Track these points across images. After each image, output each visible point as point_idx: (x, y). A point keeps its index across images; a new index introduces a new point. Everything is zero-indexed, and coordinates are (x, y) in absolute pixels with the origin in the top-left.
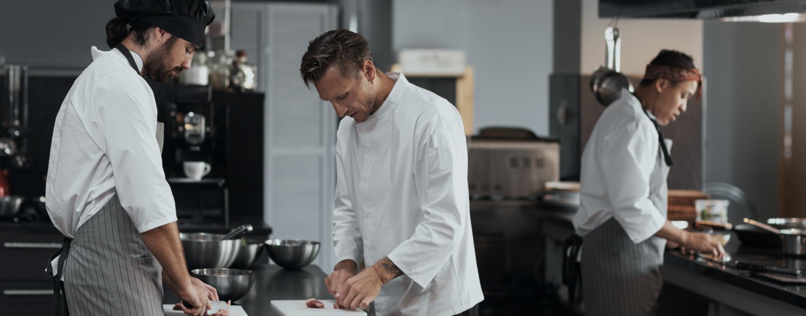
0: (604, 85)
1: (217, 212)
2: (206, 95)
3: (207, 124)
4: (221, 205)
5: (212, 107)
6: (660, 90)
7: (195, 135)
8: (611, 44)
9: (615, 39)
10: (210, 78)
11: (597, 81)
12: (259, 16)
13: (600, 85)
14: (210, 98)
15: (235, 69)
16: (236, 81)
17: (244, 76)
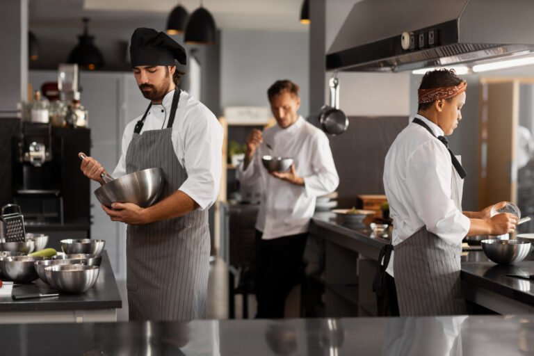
0: (328, 119)
1: (54, 215)
2: (47, 130)
3: (46, 151)
4: (58, 210)
5: (50, 138)
6: (440, 110)
7: (38, 159)
8: (333, 90)
9: (335, 87)
10: (51, 119)
11: (323, 116)
12: (118, 83)
13: (325, 119)
14: (50, 132)
15: (70, 112)
16: (70, 121)
17: (77, 117)
